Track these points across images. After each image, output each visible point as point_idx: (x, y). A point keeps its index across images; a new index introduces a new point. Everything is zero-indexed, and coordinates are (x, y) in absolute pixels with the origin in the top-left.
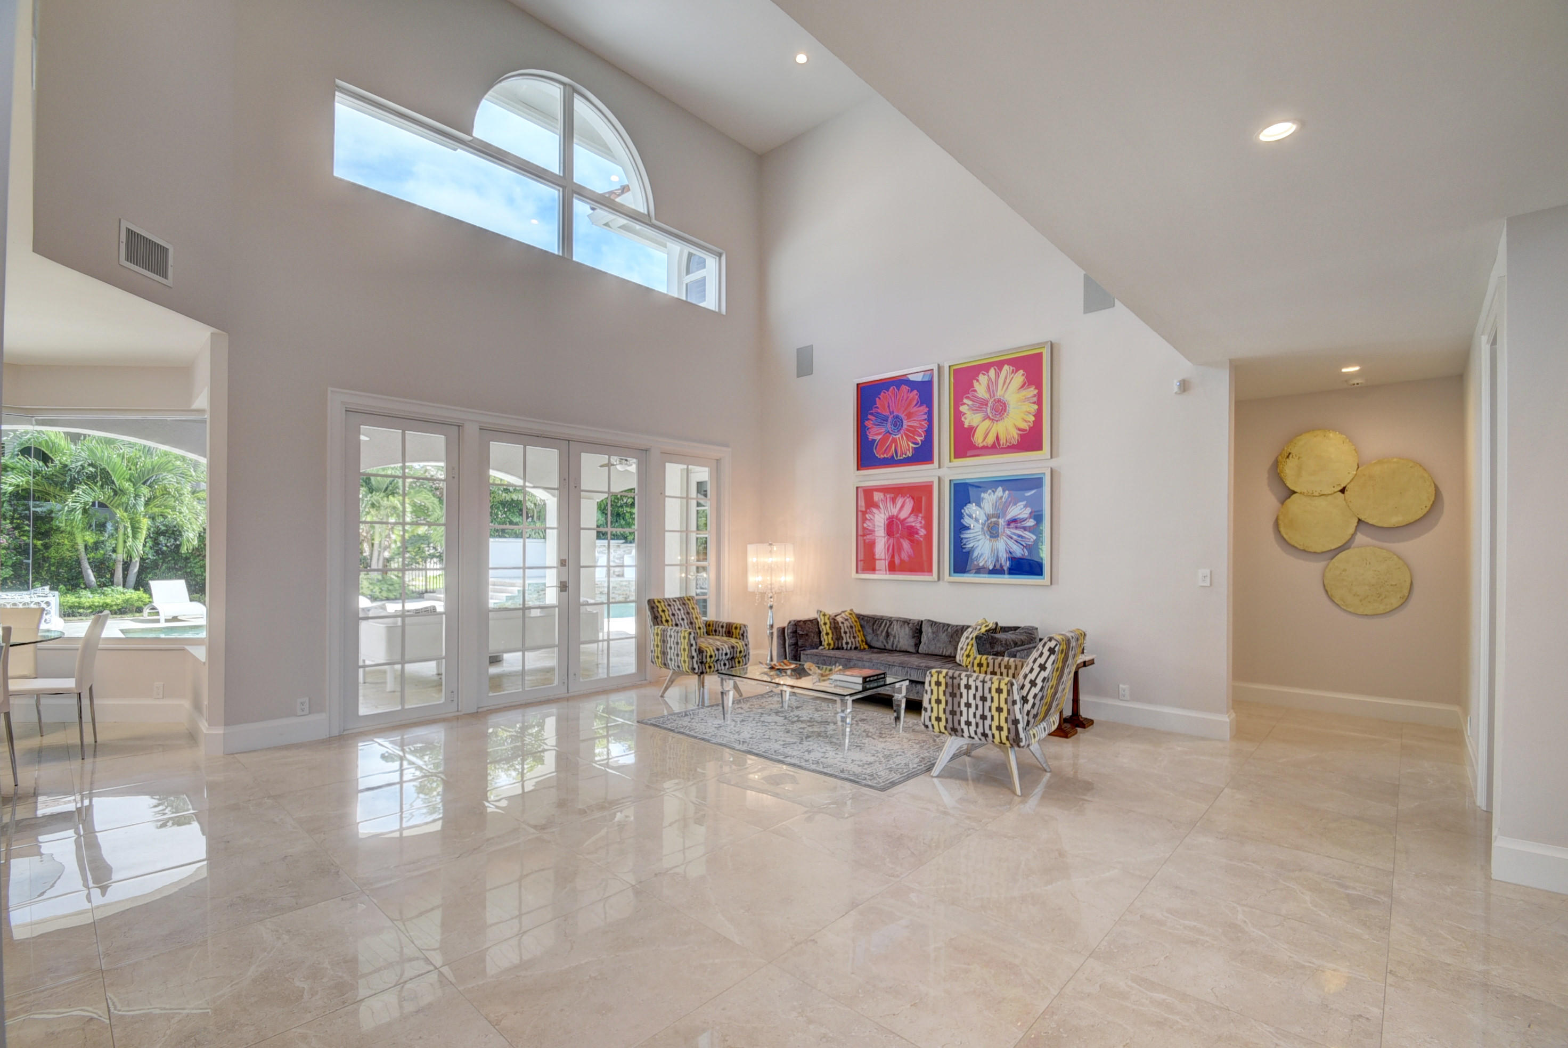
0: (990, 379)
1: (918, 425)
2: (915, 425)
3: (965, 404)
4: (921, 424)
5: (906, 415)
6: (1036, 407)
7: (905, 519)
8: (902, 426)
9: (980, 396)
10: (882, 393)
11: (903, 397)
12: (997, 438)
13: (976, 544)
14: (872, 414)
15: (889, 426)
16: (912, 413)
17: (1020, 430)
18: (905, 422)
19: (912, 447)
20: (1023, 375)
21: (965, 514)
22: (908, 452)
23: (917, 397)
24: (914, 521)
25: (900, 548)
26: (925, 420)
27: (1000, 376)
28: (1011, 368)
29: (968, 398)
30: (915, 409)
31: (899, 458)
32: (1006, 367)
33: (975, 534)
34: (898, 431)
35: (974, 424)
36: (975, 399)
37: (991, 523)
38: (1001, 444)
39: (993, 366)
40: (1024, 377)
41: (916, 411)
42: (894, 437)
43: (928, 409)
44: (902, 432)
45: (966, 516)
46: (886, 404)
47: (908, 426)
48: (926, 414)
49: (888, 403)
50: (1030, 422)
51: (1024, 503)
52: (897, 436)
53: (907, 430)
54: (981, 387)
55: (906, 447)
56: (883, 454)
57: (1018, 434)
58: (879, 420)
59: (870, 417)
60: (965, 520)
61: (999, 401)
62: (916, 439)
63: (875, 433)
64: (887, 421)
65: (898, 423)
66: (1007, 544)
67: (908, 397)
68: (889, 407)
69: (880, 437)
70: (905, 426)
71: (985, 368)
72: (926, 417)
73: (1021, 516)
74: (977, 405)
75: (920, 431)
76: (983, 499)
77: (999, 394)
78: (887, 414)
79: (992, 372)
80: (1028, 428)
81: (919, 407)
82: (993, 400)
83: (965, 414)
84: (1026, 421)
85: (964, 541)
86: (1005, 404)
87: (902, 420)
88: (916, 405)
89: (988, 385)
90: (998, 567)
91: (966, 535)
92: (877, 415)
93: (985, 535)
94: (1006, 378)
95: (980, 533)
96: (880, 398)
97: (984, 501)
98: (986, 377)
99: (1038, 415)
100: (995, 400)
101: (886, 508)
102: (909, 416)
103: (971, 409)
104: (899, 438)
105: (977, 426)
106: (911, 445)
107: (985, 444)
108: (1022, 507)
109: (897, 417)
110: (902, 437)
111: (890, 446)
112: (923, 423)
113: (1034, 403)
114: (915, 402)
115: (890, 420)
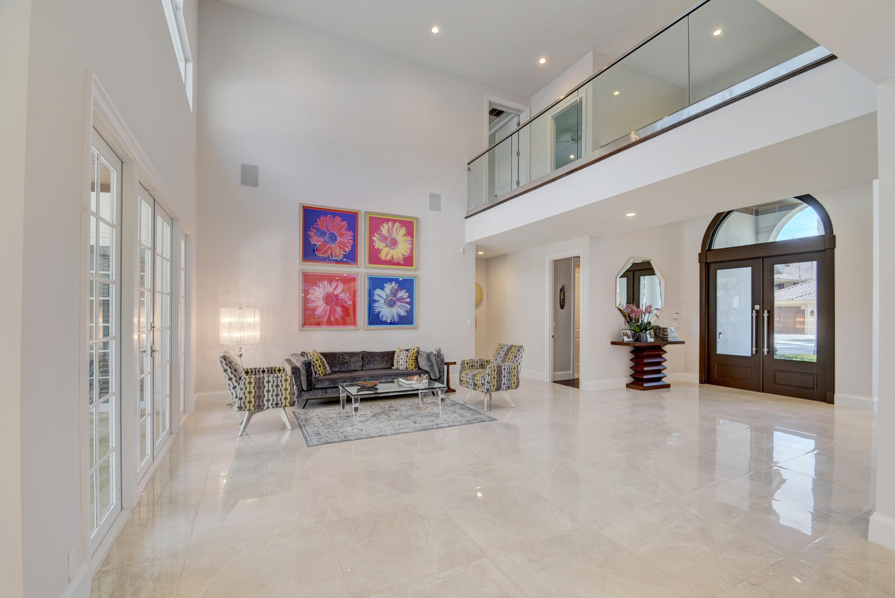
0: (389, 227)
1: (347, 242)
2: (345, 241)
3: (375, 236)
4: (349, 242)
5: (338, 234)
6: (411, 246)
7: (338, 295)
8: (336, 240)
9: (384, 234)
10: (322, 217)
11: (337, 223)
12: (392, 257)
13: (381, 310)
14: (314, 228)
15: (327, 238)
16: (343, 234)
17: (403, 255)
18: (338, 238)
19: (343, 254)
20: (405, 229)
21: (375, 294)
22: (340, 256)
23: (346, 225)
24: (344, 296)
25: (335, 311)
26: (352, 239)
27: (394, 227)
28: (400, 225)
29: (377, 233)
30: (345, 232)
31: (333, 258)
32: (397, 223)
33: (381, 305)
34: (333, 242)
35: (381, 248)
36: (381, 235)
37: (389, 299)
38: (394, 260)
39: (391, 221)
40: (405, 231)
41: (346, 234)
42: (330, 245)
43: (353, 234)
44: (336, 243)
45: (376, 295)
46: (325, 225)
47: (340, 241)
48: (352, 236)
49: (326, 224)
50: (408, 252)
51: (405, 290)
52: (332, 245)
53: (339, 243)
54: (385, 229)
55: (339, 253)
56: (322, 254)
57: (403, 257)
58: (320, 233)
59: (312, 229)
60: (375, 297)
61: (394, 239)
62: (345, 249)
63: (316, 241)
64: (325, 234)
65: (333, 238)
66: (397, 310)
67: (340, 224)
68: (327, 226)
69: (320, 243)
70: (338, 240)
71: (387, 221)
72: (352, 238)
73: (404, 297)
74: (382, 238)
75: (348, 245)
76: (385, 287)
77: (394, 235)
78: (325, 230)
79: (390, 224)
80: (407, 255)
81: (347, 231)
82: (390, 238)
83: (375, 241)
84: (406, 251)
85: (375, 308)
86: (396, 241)
87: (336, 236)
88: (345, 230)
89: (388, 230)
90: (393, 321)
91: (376, 305)
92: (318, 229)
93: (386, 305)
94: (397, 229)
95: (383, 304)
96: (320, 220)
97: (386, 288)
98: (387, 225)
99: (412, 250)
100: (391, 238)
101: (325, 287)
102: (341, 235)
103: (378, 239)
104: (334, 247)
105: (382, 249)
106: (342, 252)
107: (386, 259)
108: (404, 292)
109: (333, 234)
110: (336, 246)
111: (327, 250)
112: (350, 241)
113: (410, 244)
114: (345, 228)
115: (327, 234)
